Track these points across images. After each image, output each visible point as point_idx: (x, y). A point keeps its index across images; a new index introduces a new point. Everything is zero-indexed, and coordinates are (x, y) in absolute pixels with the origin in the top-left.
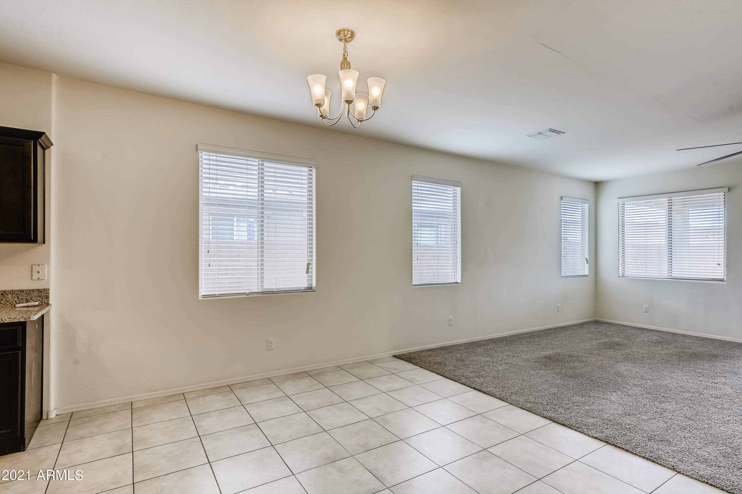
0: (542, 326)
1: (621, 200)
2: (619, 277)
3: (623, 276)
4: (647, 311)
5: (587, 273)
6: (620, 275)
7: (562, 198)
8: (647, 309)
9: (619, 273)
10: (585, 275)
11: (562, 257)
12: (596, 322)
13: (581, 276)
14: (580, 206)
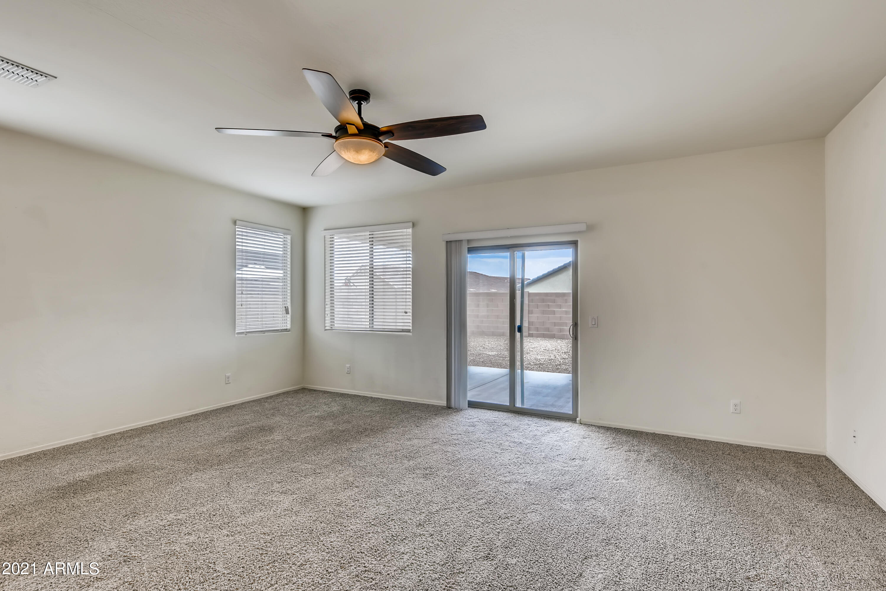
0: (189, 410)
1: (328, 234)
2: (326, 330)
3: (331, 329)
4: (349, 372)
5: (289, 327)
6: (327, 328)
7: (235, 223)
8: (349, 369)
9: (326, 325)
10: (286, 329)
11: (237, 307)
12: (304, 390)
13: (278, 330)
14: (282, 237)
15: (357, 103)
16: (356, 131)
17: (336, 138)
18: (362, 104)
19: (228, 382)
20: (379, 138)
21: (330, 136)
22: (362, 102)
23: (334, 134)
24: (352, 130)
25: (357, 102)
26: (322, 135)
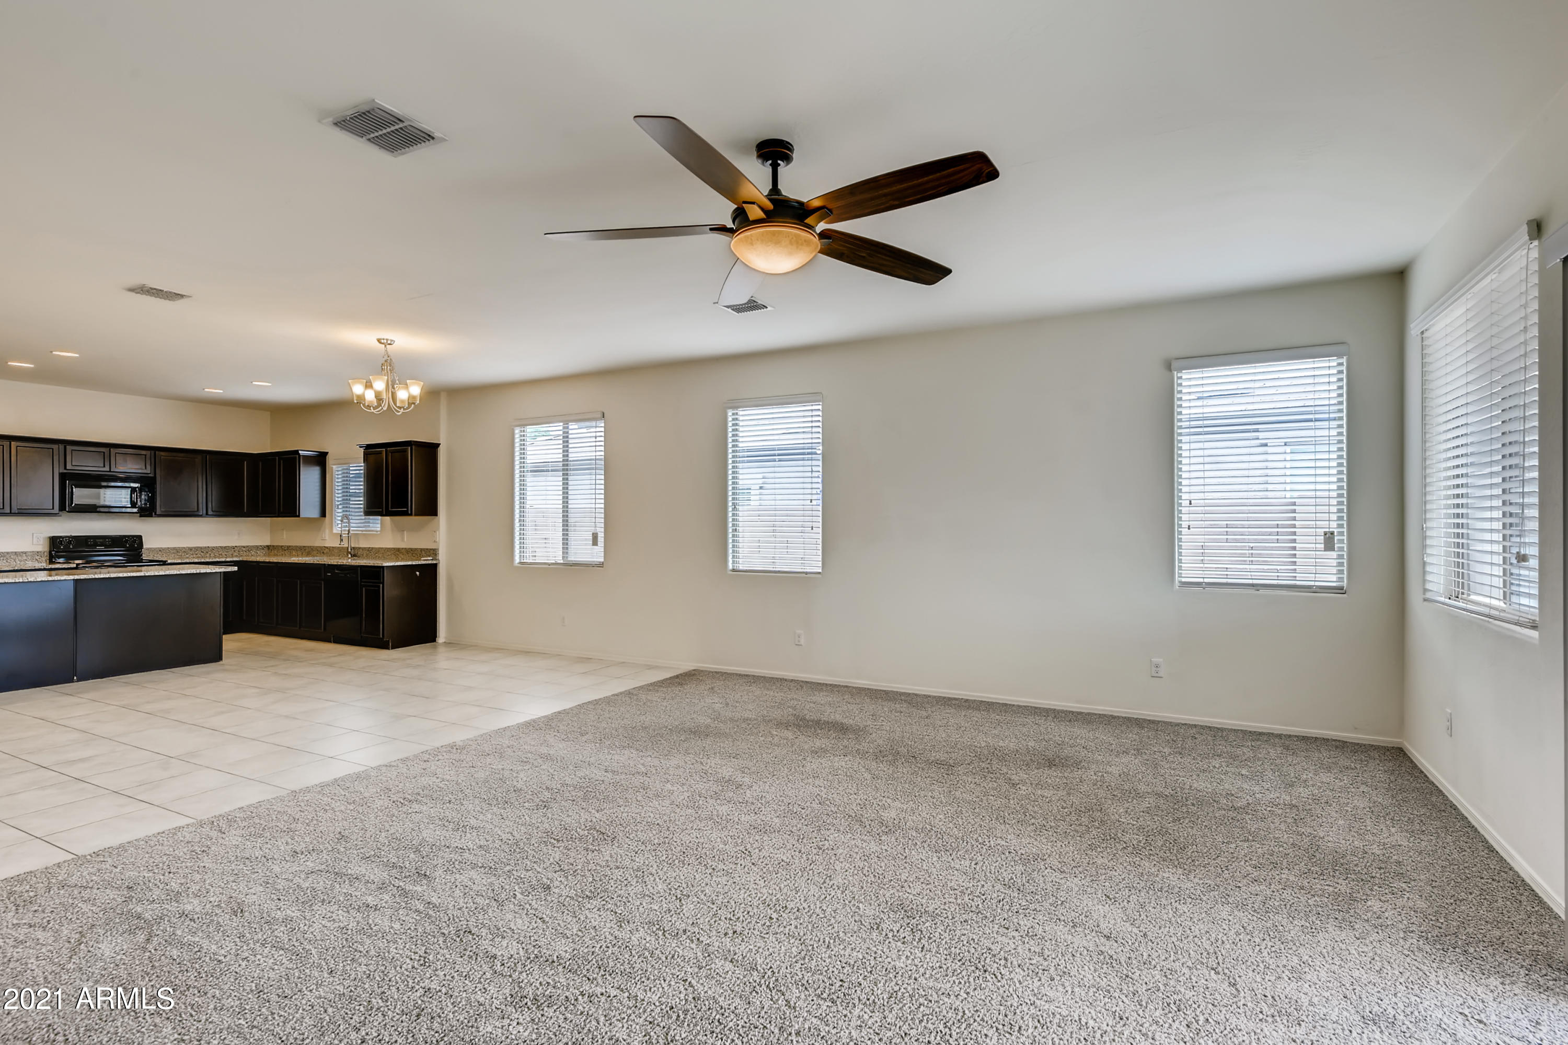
2: (1424, 600)
7: (1169, 366)
15: (771, 165)
16: (760, 214)
17: (731, 231)
18: (779, 165)
19: (1157, 675)
20: (805, 221)
21: (722, 229)
22: (779, 162)
23: (730, 225)
24: (755, 213)
25: (770, 162)
26: (711, 229)
